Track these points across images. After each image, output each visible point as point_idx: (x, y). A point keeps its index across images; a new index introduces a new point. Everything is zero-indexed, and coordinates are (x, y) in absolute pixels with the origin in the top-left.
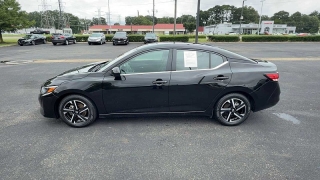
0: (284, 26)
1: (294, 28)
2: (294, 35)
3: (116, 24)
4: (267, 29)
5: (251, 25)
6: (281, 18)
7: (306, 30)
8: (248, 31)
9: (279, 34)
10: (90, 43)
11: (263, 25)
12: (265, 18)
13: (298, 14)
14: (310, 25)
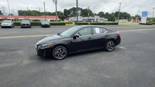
0: (104, 18)
1: (107, 19)
2: (107, 22)
4: (97, 19)
5: (90, 18)
6: (101, 15)
7: (111, 20)
8: (90, 20)
9: (102, 22)
11: (95, 18)
12: (96, 15)
13: (107, 13)
14: (112, 18)
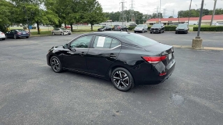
3: (171, 17)
10: (136, 32)
